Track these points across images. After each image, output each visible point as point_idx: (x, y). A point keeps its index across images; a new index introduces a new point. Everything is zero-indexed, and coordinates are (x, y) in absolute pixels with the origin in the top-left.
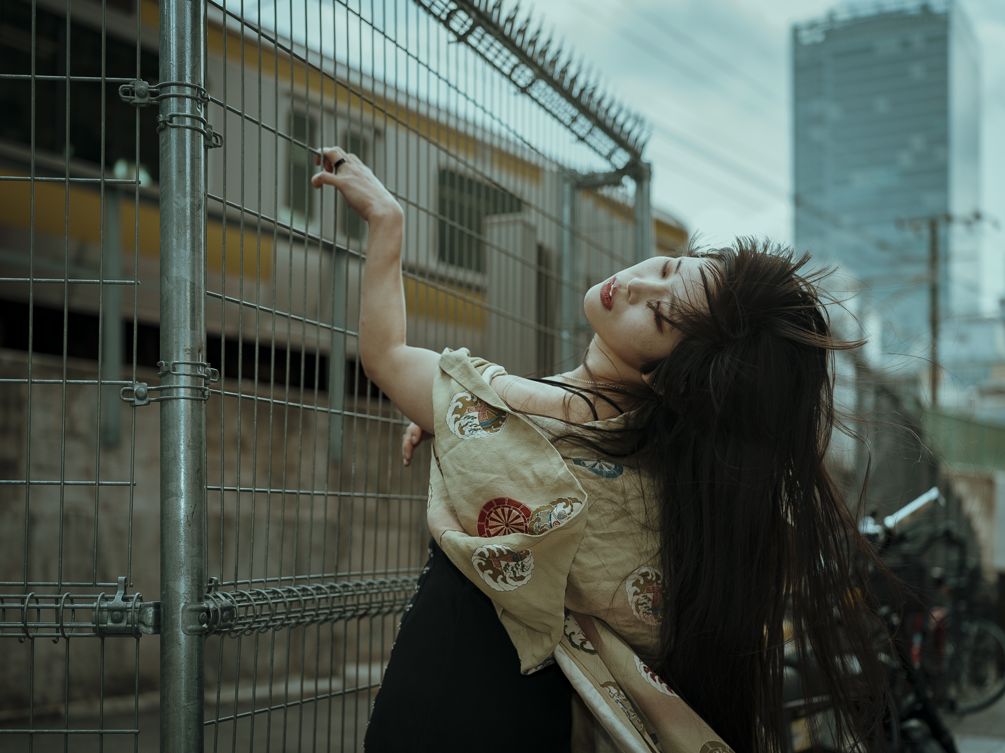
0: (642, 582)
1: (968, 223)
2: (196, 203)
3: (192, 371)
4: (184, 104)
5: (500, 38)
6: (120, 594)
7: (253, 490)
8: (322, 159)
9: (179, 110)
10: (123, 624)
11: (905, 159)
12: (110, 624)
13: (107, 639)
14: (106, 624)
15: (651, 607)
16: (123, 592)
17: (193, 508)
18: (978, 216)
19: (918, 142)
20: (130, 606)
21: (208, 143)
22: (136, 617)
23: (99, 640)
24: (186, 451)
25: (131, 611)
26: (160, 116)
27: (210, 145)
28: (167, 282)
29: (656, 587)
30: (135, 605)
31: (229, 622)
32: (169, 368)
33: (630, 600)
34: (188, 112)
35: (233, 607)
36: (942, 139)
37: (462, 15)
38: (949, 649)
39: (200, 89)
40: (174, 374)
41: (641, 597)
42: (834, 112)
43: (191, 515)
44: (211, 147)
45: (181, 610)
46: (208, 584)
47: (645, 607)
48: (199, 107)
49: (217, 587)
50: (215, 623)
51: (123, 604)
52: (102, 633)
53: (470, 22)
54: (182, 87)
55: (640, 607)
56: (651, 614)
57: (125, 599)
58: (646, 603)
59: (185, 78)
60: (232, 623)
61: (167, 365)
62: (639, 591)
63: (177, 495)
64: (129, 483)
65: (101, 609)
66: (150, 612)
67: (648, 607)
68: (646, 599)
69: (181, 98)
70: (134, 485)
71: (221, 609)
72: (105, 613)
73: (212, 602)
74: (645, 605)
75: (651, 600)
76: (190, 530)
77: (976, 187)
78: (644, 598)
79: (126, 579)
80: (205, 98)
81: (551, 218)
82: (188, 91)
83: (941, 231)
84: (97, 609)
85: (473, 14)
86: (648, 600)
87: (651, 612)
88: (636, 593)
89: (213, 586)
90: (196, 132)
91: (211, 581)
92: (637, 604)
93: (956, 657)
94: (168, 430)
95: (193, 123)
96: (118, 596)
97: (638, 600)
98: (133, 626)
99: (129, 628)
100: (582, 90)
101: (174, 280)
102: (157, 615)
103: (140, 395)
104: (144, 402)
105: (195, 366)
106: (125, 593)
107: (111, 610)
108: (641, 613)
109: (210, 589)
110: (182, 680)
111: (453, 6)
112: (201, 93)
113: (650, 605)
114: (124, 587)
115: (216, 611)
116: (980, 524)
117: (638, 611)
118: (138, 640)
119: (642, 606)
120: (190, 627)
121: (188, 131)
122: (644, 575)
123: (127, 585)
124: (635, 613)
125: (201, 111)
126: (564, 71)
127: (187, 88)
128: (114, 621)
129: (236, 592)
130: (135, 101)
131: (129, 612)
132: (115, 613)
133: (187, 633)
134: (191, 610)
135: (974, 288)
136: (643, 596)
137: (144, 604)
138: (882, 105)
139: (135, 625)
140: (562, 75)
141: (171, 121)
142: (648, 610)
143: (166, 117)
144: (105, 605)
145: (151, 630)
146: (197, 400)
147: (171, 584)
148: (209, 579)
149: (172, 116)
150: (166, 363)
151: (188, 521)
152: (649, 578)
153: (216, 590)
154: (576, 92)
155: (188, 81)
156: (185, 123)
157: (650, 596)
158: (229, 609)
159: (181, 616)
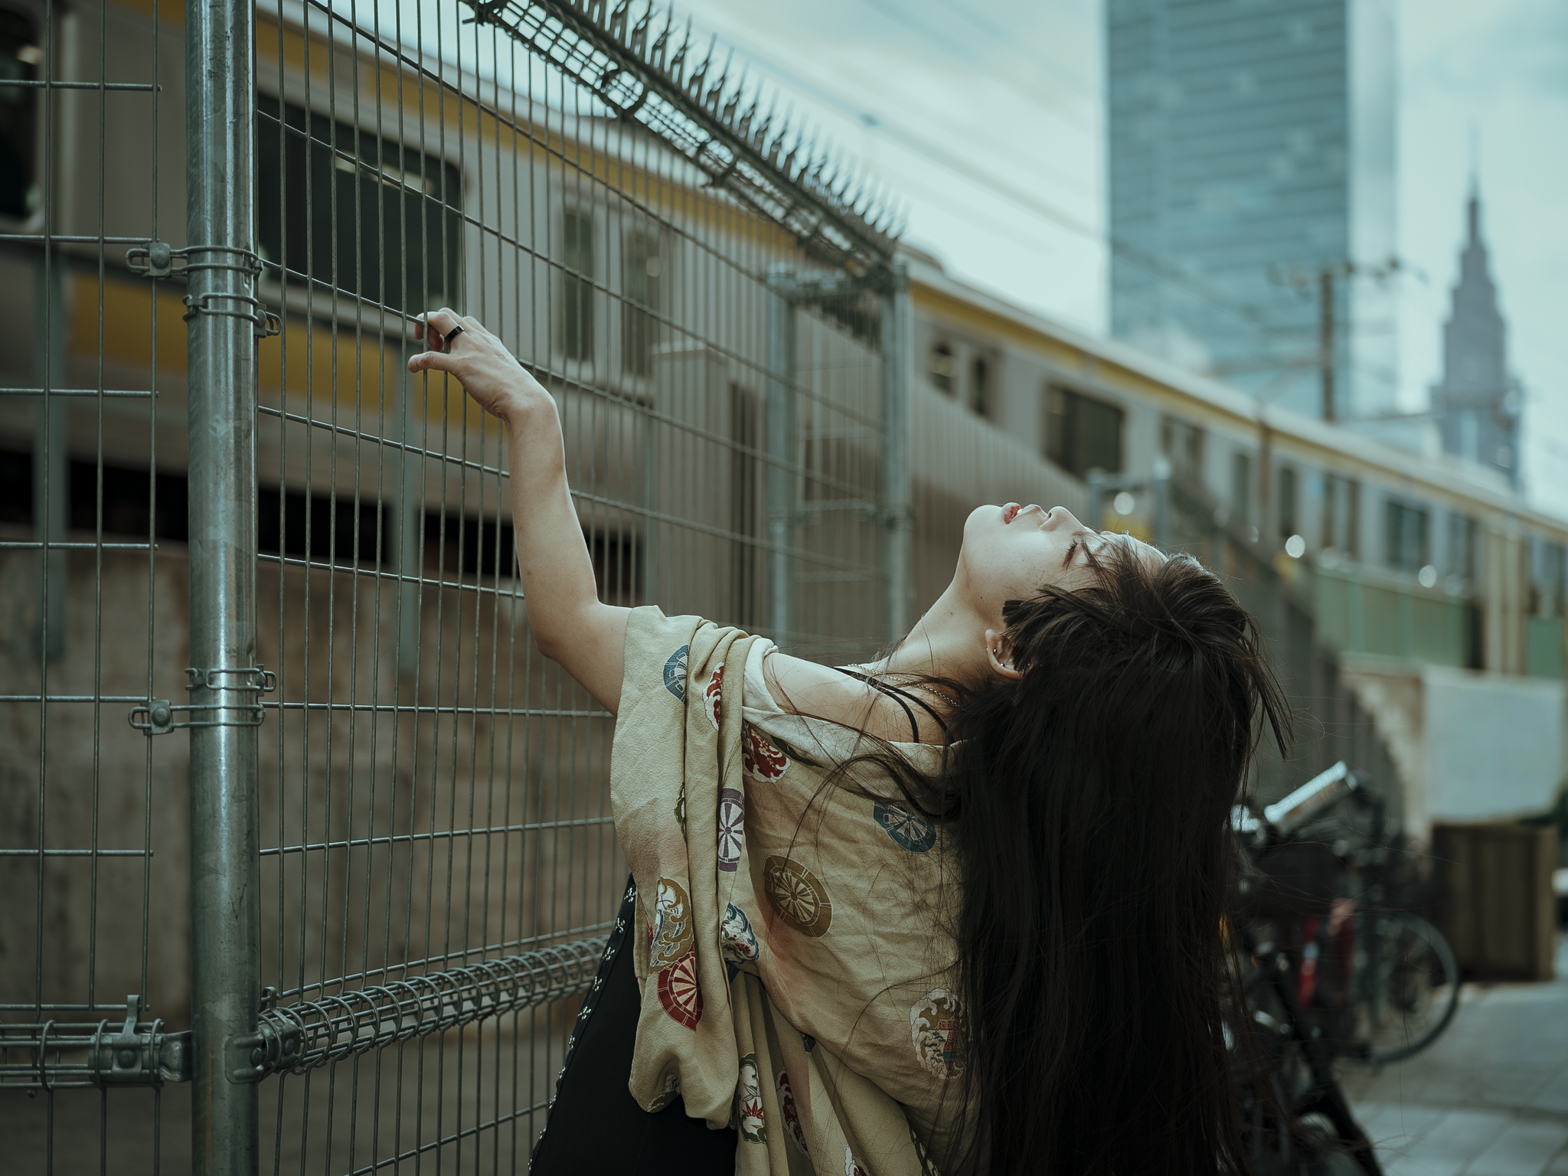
0: (934, 1012)
1: (1379, 275)
2: (244, 427)
3: (239, 683)
4: (224, 279)
5: (683, 107)
6: (131, 1022)
7: (326, 846)
8: (426, 329)
9: (216, 288)
10: (137, 1069)
11: (1282, 168)
12: (116, 1069)
13: (110, 1091)
14: (111, 1069)
15: (942, 1052)
16: (135, 1019)
17: (241, 890)
18: (1394, 265)
19: (1300, 141)
20: (147, 1042)
21: (259, 332)
22: (156, 1056)
23: (99, 1092)
24: (230, 804)
25: (149, 1049)
26: (188, 298)
27: (262, 335)
28: (199, 548)
29: (954, 1022)
30: (154, 1040)
31: (294, 1054)
32: (205, 679)
33: (914, 1036)
34: (230, 292)
35: (299, 1031)
36: (1338, 137)
37: (627, 79)
38: (1359, 960)
39: (248, 256)
40: (210, 689)
41: (929, 1034)
42: (1170, 94)
43: (238, 902)
44: (264, 337)
45: (223, 1046)
46: (262, 999)
47: (934, 1051)
48: (248, 281)
49: (274, 1001)
50: (274, 1058)
51: (135, 1038)
52: (104, 1082)
53: (639, 89)
54: (222, 253)
55: (927, 1049)
56: (942, 1061)
57: (138, 1030)
58: (936, 1045)
59: (226, 239)
60: (298, 1055)
61: (200, 674)
62: (928, 1025)
63: (217, 872)
64: (143, 852)
65: (103, 1047)
66: (177, 1047)
67: (939, 1051)
68: (937, 1038)
69: (218, 270)
70: (151, 855)
71: (281, 1036)
72: (109, 1053)
73: (267, 1026)
74: (934, 1048)
75: (944, 1041)
76: (236, 924)
77: (1390, 217)
78: (934, 1036)
79: (139, 999)
80: (256, 268)
81: (758, 368)
82: (230, 259)
83: (1339, 285)
84: (97, 1047)
85: (644, 77)
86: (940, 1040)
87: (942, 1058)
88: (923, 1028)
89: (269, 1000)
90: (243, 320)
91: (265, 993)
92: (924, 1045)
93: (1370, 972)
94: (203, 773)
95: (237, 306)
96: (129, 1025)
97: (925, 1039)
98: (152, 1072)
99: (146, 1074)
100: (804, 171)
101: (211, 545)
102: (187, 1052)
103: (160, 719)
104: (166, 729)
105: (243, 675)
106: (139, 1021)
107: (117, 1048)
108: (928, 1058)
109: (264, 1005)
110: (227, 1152)
111: (612, 66)
112: (250, 260)
113: (942, 1048)
114: (136, 1012)
115: (274, 1041)
116: (1402, 750)
117: (924, 1056)
118: (158, 1091)
119: (930, 1049)
120: (237, 1072)
121: (230, 319)
122: (940, 1002)
123: (141, 1008)
124: (919, 1058)
125: (250, 287)
126: (777, 144)
127: (229, 255)
128: (122, 1065)
129: (302, 1004)
130: (151, 274)
131: (145, 1050)
132: (125, 1053)
133: (233, 1080)
134: (240, 1046)
135: (1389, 377)
136: (934, 1034)
137: (167, 1037)
138: (1245, 84)
139: (155, 1071)
140: (774, 150)
141: (205, 306)
142: (938, 1055)
143: (198, 299)
144: (108, 1040)
145: (177, 1076)
146: (247, 726)
147: (208, 1006)
148: (263, 989)
149: (206, 298)
150: (199, 671)
151: (234, 911)
152: (946, 1007)
153: (273, 1006)
154: (795, 172)
155: (230, 244)
156: (226, 308)
157: (945, 1034)
158: (294, 1036)
159: (223, 1056)
